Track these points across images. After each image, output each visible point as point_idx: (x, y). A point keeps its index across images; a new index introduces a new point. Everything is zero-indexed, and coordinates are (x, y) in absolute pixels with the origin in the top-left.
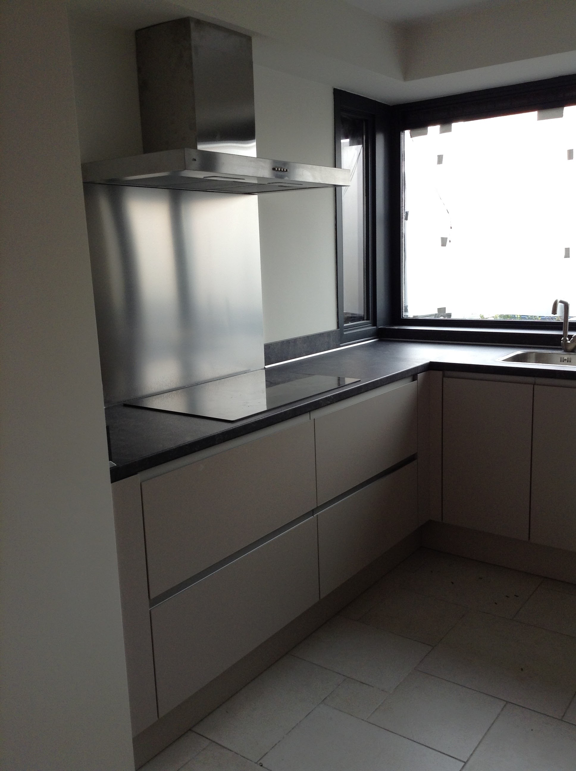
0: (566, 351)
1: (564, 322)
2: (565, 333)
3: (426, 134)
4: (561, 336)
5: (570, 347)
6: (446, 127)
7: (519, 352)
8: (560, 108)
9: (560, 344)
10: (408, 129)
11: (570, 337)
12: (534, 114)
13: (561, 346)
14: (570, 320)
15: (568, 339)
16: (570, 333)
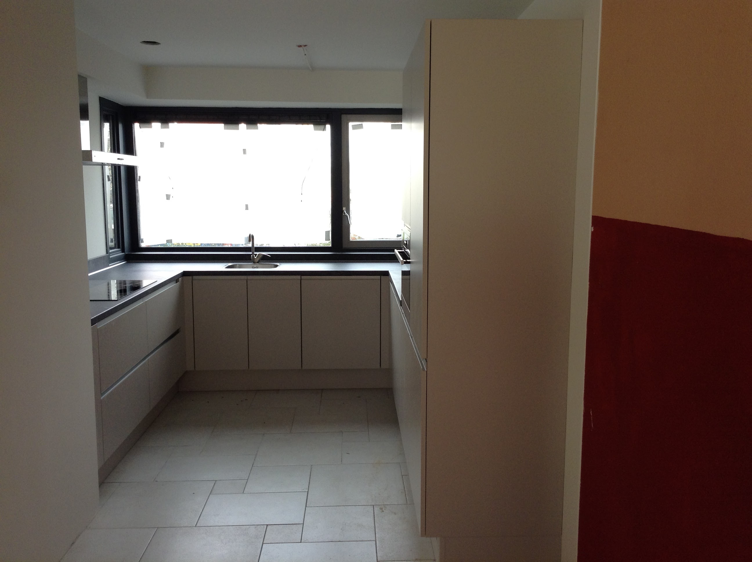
0: (254, 262)
1: (252, 247)
2: (253, 253)
3: (151, 127)
4: (251, 255)
5: (257, 261)
6: (165, 125)
7: (230, 264)
8: (237, 125)
9: (250, 259)
10: (138, 122)
11: (256, 255)
12: (222, 125)
13: (251, 260)
14: (255, 246)
15: (254, 256)
16: (255, 253)
